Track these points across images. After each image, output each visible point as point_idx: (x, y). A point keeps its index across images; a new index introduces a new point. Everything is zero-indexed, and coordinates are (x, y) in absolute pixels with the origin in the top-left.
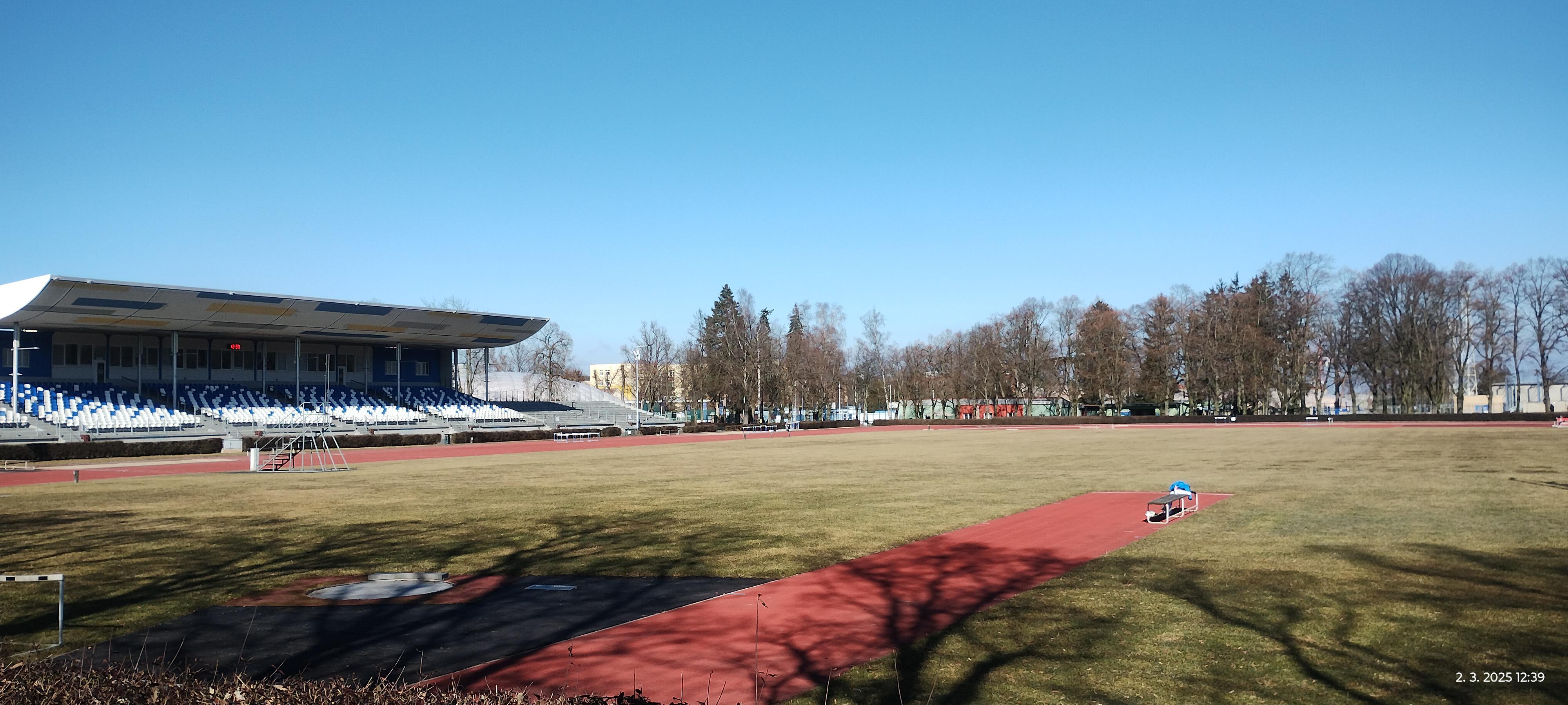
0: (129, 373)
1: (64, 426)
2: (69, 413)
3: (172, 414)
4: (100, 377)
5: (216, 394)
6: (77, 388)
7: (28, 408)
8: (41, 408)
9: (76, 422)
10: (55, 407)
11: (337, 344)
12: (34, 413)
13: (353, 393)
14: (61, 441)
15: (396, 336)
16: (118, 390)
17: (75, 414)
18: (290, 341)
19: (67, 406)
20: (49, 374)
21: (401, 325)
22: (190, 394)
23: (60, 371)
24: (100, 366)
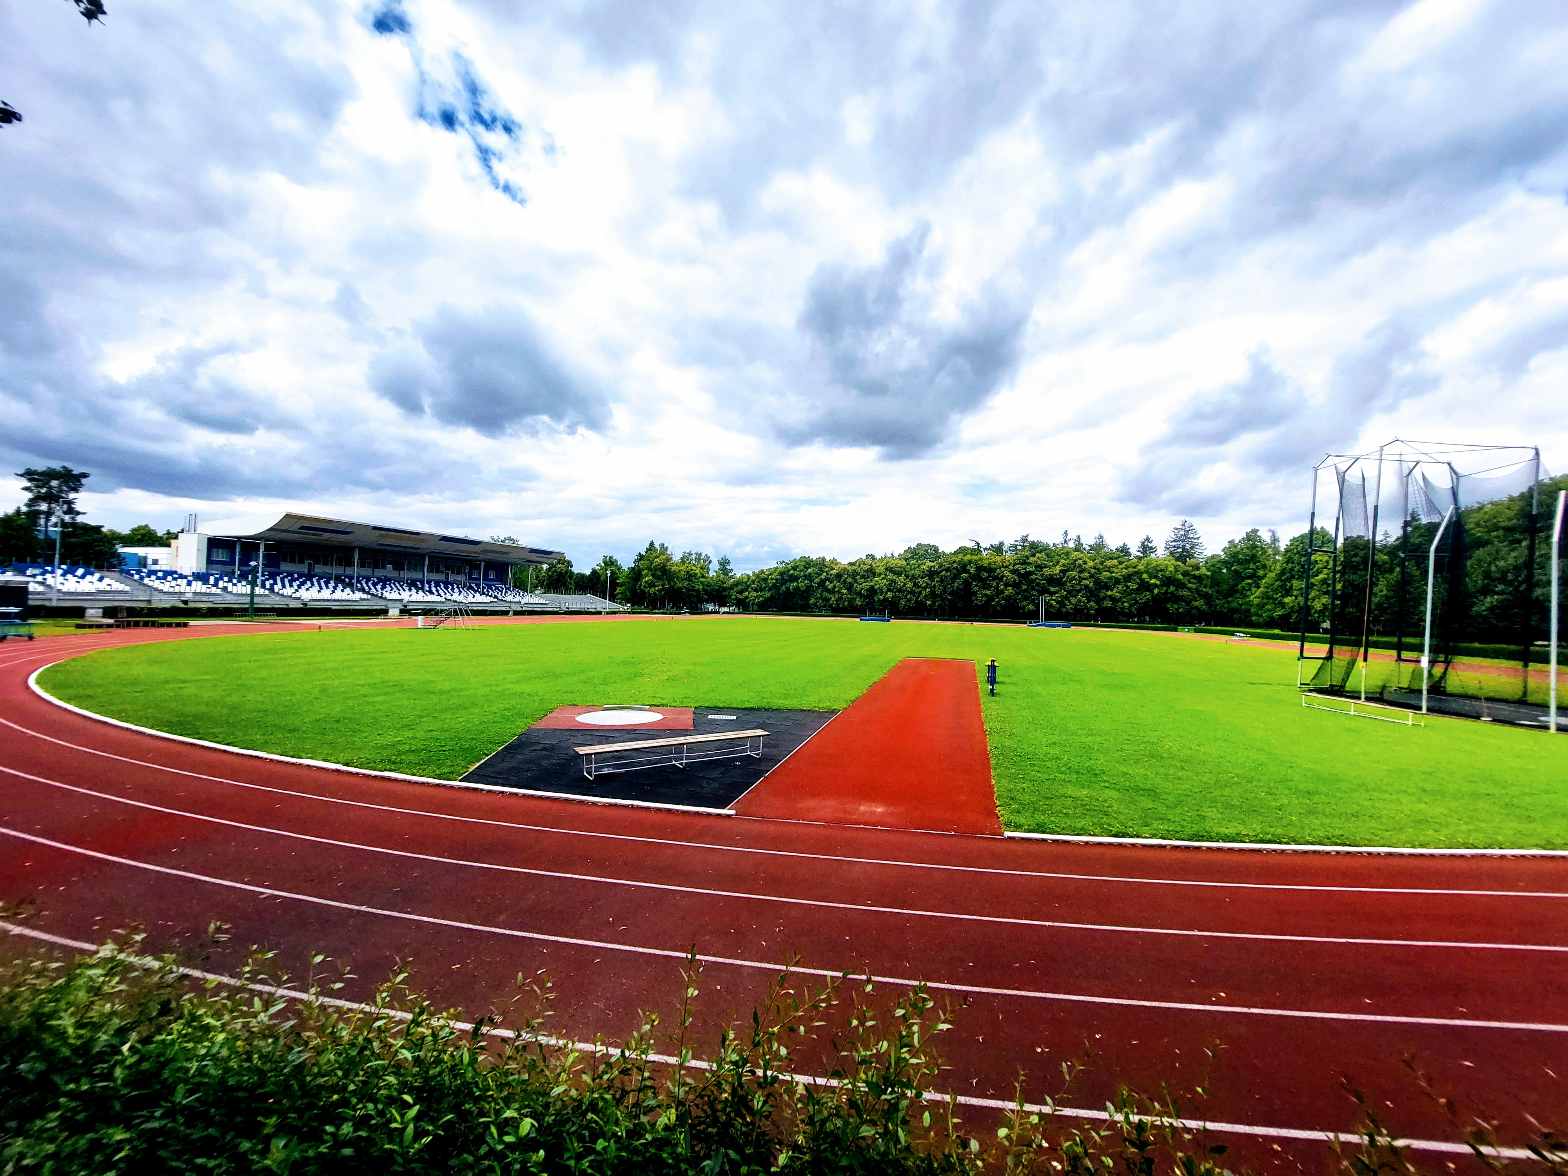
0: (327, 569)
1: (291, 597)
2: (293, 590)
3: (354, 593)
4: (309, 570)
5: (377, 583)
6: (296, 576)
7: (268, 586)
8: (275, 586)
9: (298, 595)
10: (284, 586)
11: (446, 559)
12: (272, 589)
13: (455, 586)
14: (291, 606)
15: (481, 557)
16: (321, 578)
17: (297, 591)
18: (422, 556)
19: (291, 586)
20: (279, 567)
21: (485, 552)
22: (363, 582)
23: (285, 566)
24: (310, 564)
